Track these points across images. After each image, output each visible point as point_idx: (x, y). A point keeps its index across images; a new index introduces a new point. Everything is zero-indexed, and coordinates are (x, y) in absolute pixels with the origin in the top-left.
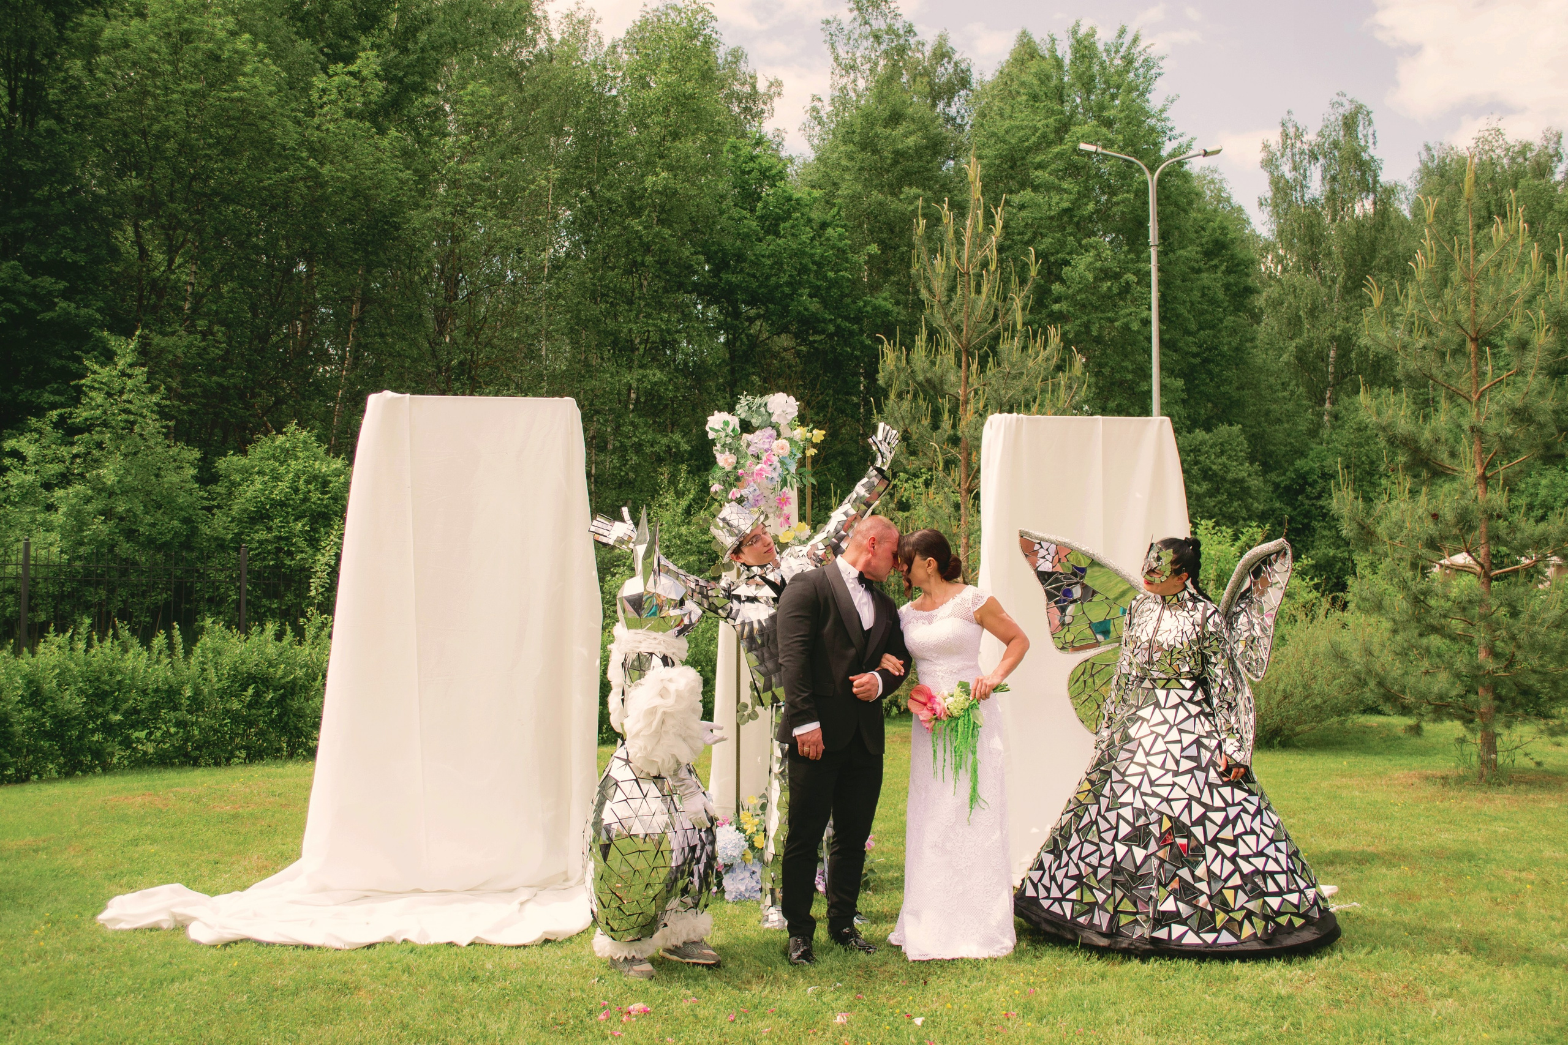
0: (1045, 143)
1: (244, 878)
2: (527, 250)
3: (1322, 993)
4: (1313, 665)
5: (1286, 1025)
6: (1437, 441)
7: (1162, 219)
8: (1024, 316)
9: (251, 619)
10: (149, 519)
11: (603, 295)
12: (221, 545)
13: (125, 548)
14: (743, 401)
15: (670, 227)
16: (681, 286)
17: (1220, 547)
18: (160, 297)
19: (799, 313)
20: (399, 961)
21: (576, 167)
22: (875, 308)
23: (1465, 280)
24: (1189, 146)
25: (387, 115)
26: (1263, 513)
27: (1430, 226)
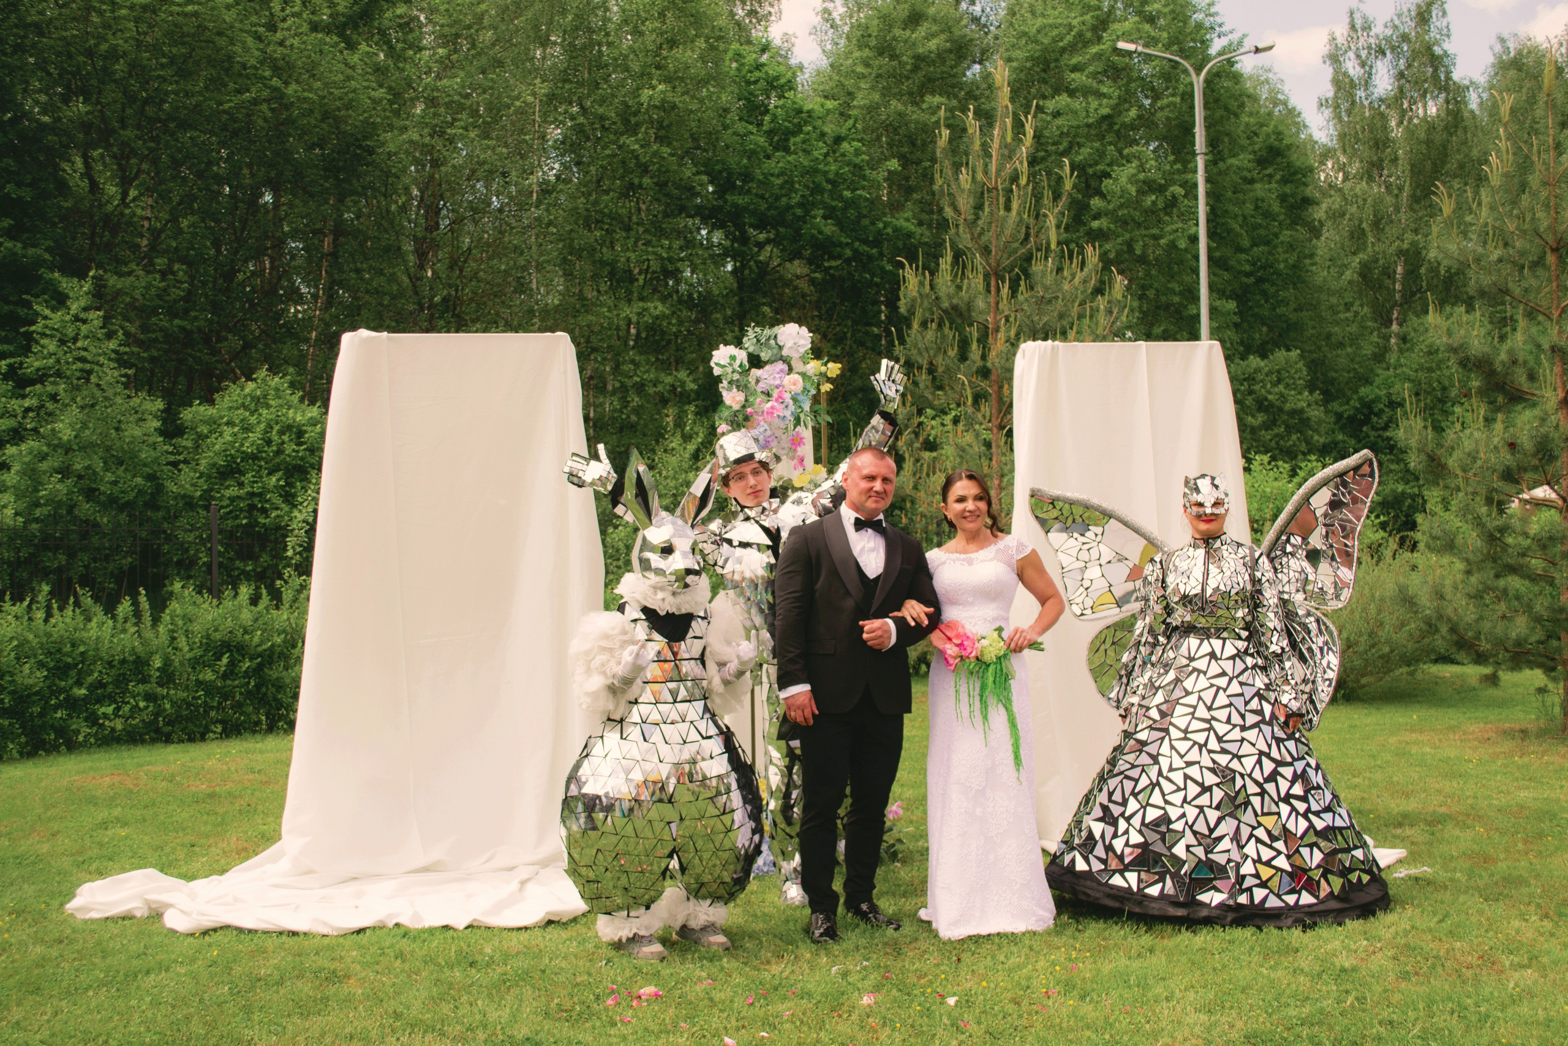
0: (1081, 42)
1: (223, 862)
2: (514, 173)
3: (1390, 965)
4: (1379, 611)
5: (1350, 999)
6: (1514, 362)
7: (1209, 124)
8: (1058, 234)
9: (224, 583)
10: (109, 477)
11: (598, 222)
12: (189, 503)
13: (85, 509)
14: (751, 333)
15: (669, 145)
16: (682, 209)
17: (1276, 484)
18: (114, 233)
19: (813, 236)
20: (392, 946)
21: (565, 81)
22: (896, 230)
23: (1545, 184)
24: (1240, 43)
25: (356, 27)
26: (1324, 446)
27: (1505, 125)
